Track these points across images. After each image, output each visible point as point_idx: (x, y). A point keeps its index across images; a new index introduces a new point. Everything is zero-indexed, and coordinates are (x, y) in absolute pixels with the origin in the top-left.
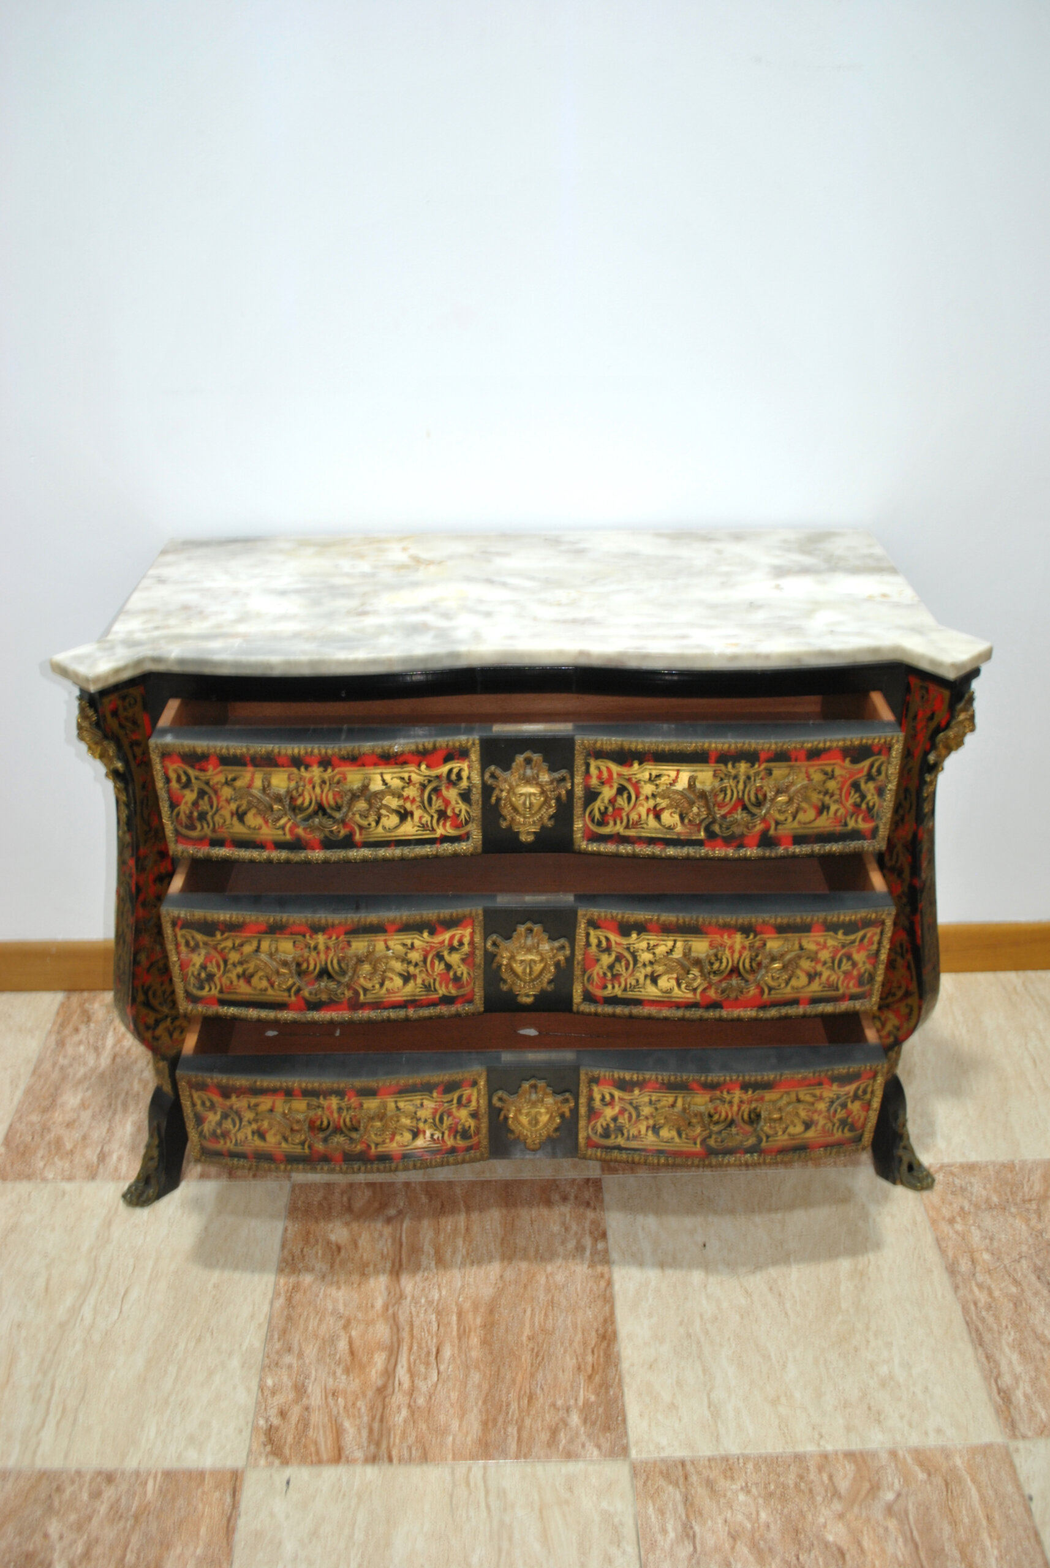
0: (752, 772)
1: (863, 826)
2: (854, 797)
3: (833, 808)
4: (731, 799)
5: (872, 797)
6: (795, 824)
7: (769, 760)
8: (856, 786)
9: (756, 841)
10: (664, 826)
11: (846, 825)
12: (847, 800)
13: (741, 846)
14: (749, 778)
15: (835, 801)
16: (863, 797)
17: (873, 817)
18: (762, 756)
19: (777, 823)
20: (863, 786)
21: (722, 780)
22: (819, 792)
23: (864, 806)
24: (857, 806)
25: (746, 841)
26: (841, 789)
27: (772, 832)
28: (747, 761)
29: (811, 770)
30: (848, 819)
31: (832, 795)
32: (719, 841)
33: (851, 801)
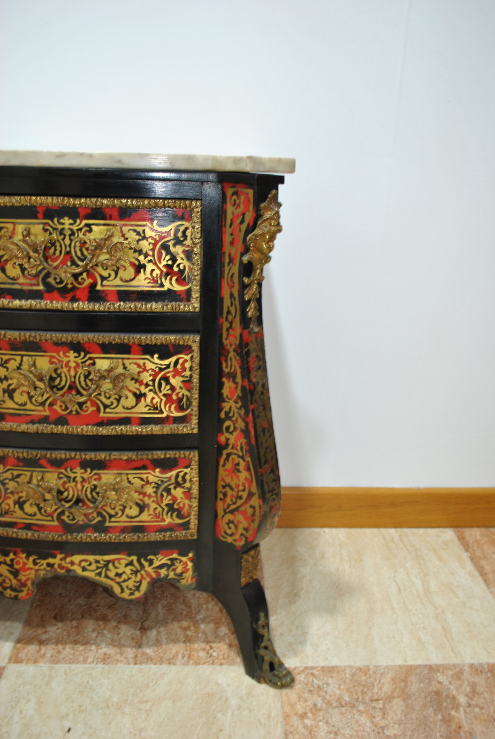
0: (75, 228)
1: (177, 288)
2: (166, 260)
3: (150, 267)
4: (61, 252)
5: (182, 261)
6: (118, 282)
7: (88, 217)
8: (165, 247)
9: (86, 294)
10: (9, 277)
11: (162, 285)
12: (160, 262)
13: (74, 299)
14: (73, 234)
15: (150, 261)
16: (174, 259)
17: (184, 279)
18: (82, 213)
19: (103, 279)
20: (172, 249)
21: (51, 234)
22: (135, 251)
23: (176, 269)
24: (169, 267)
25: (78, 294)
26: (153, 250)
27: (99, 287)
28: (70, 218)
29: (125, 229)
30: (163, 280)
31: (146, 256)
32: (56, 294)
33: (164, 263)
